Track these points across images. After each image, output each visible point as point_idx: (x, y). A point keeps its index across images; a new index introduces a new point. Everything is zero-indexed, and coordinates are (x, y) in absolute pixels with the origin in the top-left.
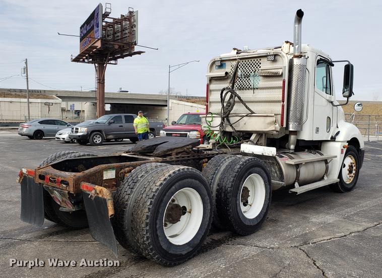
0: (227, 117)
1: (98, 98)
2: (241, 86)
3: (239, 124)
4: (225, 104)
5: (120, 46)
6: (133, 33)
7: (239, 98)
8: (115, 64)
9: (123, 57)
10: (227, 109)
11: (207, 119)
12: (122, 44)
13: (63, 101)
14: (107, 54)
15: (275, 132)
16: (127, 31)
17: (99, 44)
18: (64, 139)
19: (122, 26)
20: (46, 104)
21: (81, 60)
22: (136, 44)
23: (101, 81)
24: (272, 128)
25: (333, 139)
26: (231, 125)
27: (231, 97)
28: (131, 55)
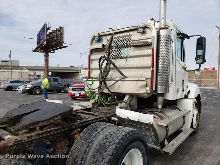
0: (104, 81)
1: (45, 69)
2: (115, 55)
3: (114, 87)
4: (102, 71)
5: (56, 44)
6: (62, 37)
7: (114, 65)
8: (54, 53)
9: (57, 49)
10: (104, 74)
11: (89, 82)
12: (56, 43)
13: (29, 71)
14: (50, 48)
15: (146, 95)
16: (59, 37)
17: (45, 43)
18: (20, 91)
19: (57, 34)
20: (20, 72)
21: (37, 51)
22: (63, 43)
23: (47, 61)
24: (143, 91)
25: (186, 97)
26: (107, 88)
27: (107, 64)
28: (61, 48)
